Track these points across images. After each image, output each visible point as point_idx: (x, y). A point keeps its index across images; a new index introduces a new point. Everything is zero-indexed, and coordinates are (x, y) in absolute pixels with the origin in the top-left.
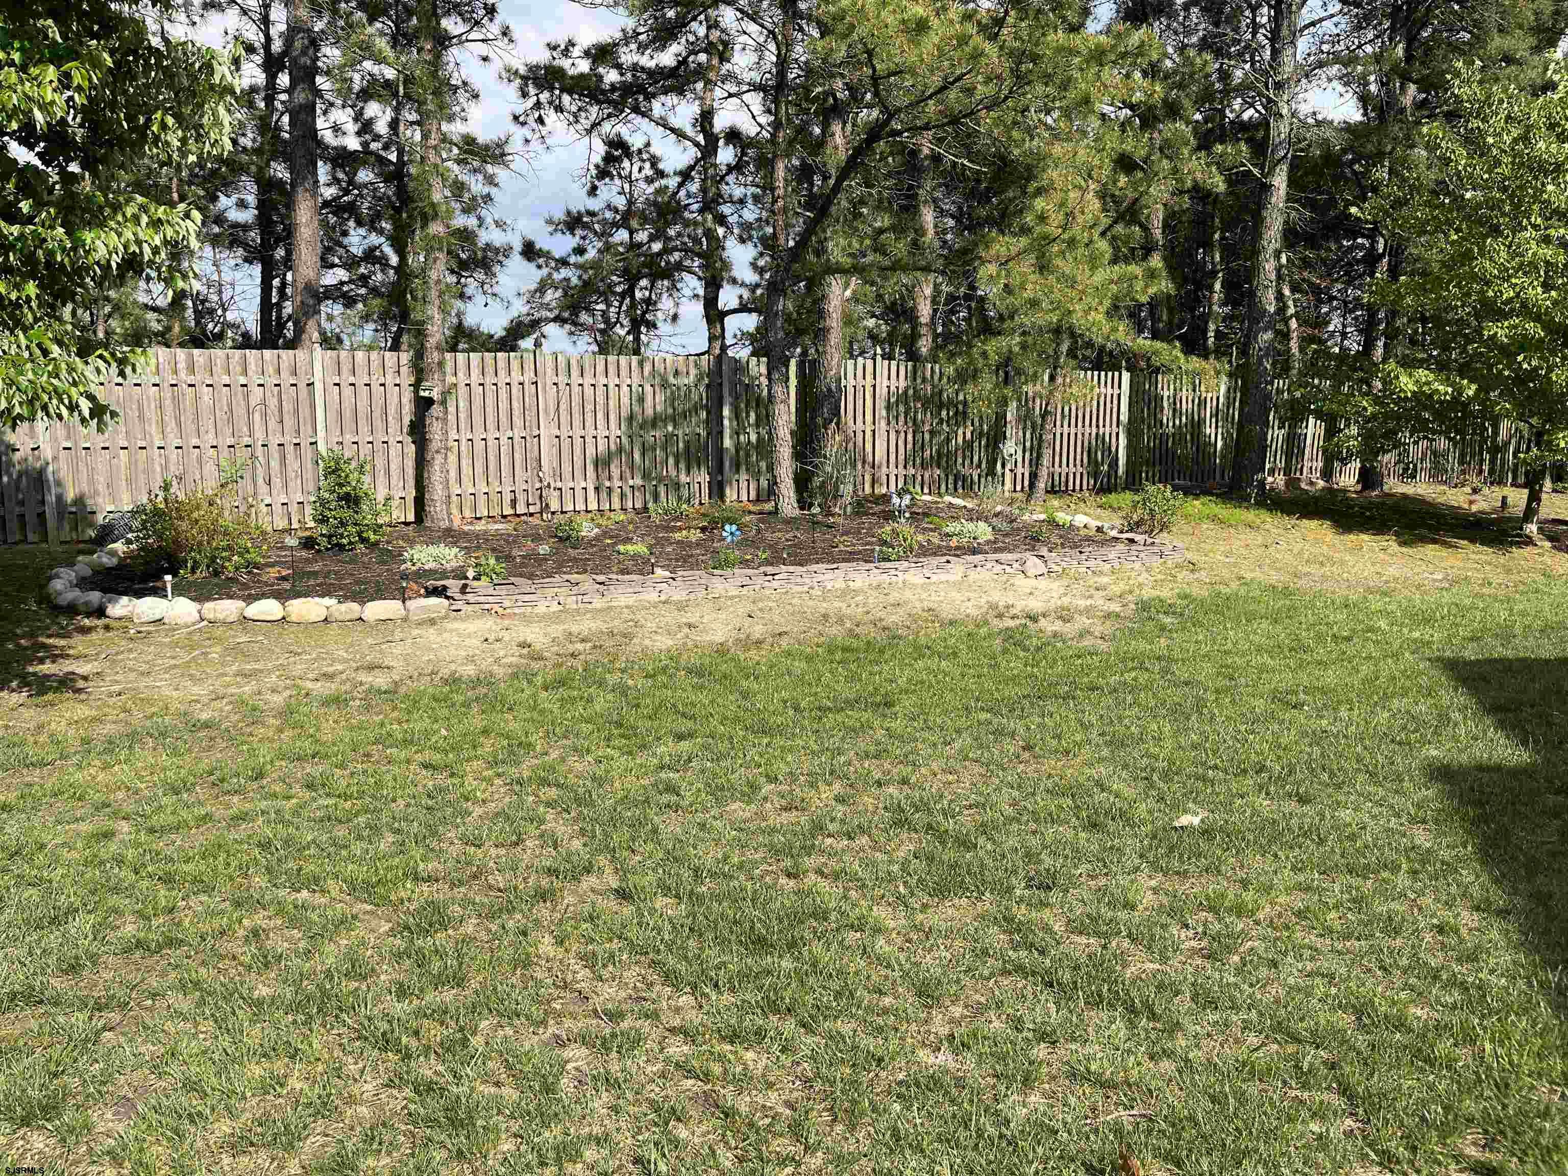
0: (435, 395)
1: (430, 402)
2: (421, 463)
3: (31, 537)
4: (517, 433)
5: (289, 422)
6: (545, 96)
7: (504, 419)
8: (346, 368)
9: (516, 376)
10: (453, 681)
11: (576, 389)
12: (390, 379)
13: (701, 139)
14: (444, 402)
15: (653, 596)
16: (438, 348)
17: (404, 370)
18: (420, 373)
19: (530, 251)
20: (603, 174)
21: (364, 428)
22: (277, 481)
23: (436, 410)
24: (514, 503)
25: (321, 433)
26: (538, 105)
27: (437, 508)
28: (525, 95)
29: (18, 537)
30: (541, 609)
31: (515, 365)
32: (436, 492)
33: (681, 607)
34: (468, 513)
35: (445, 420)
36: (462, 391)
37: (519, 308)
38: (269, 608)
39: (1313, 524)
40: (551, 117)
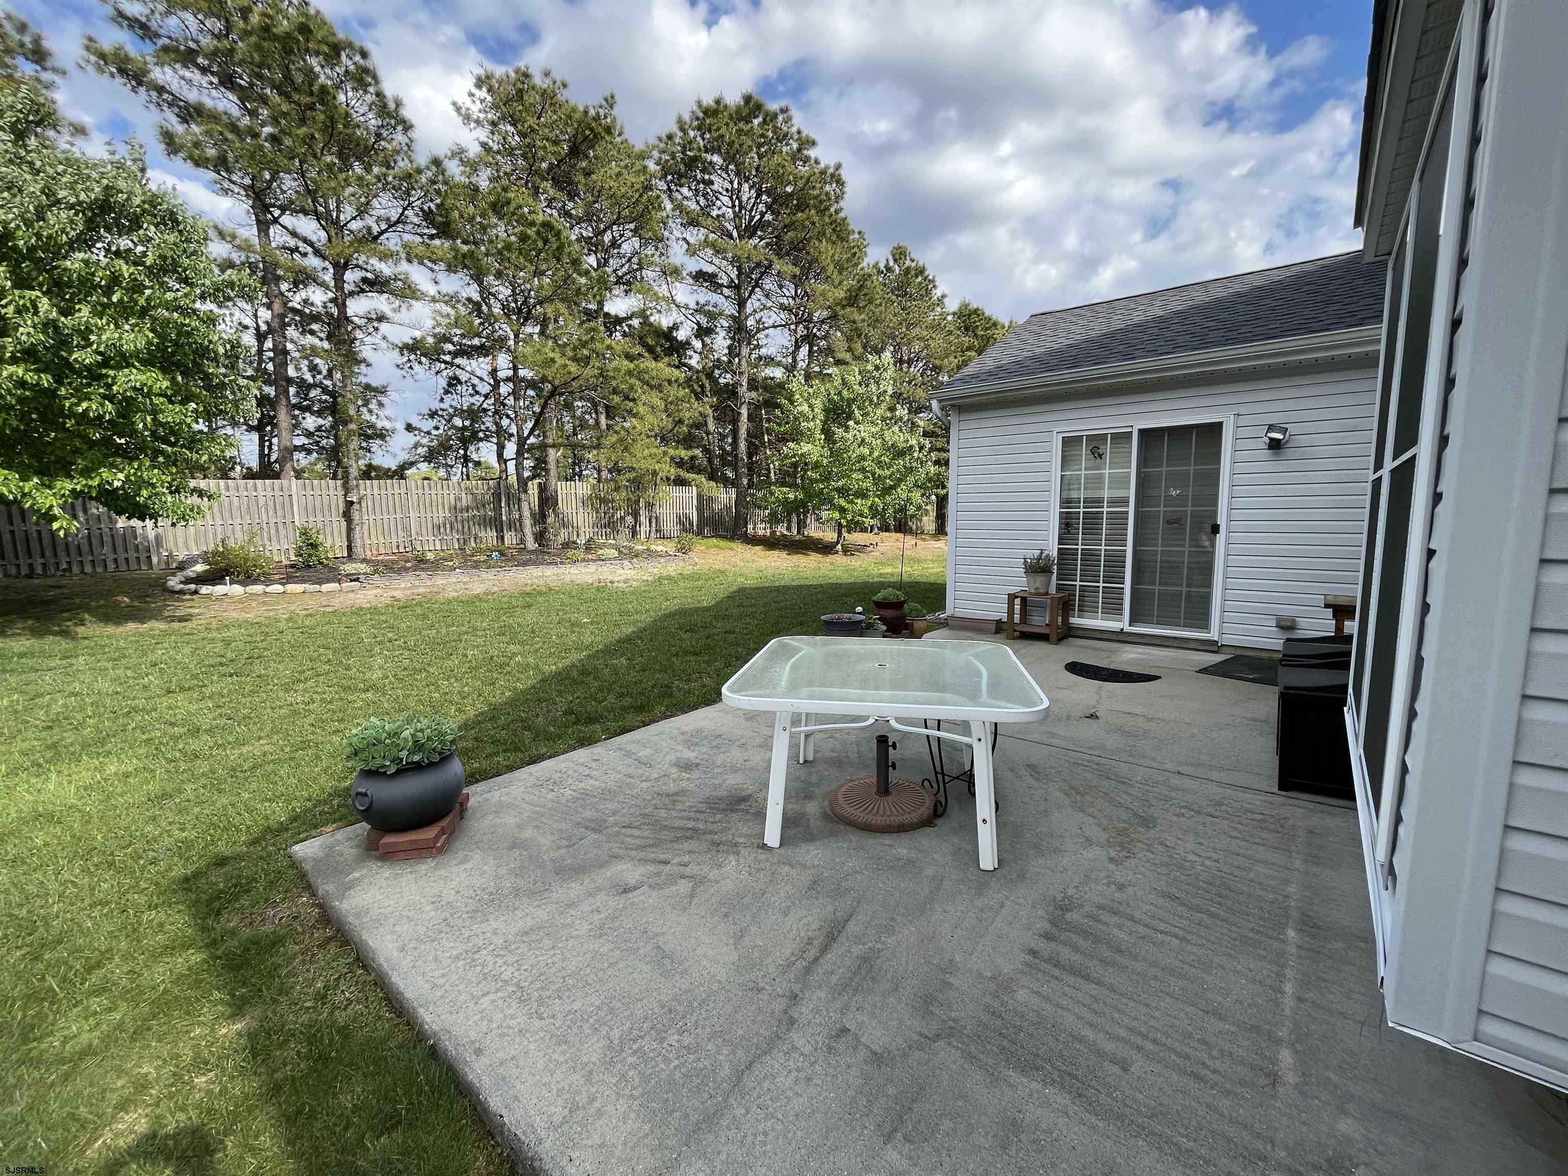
0: (355, 499)
1: (352, 503)
2: (350, 530)
3: (143, 567)
4: (398, 516)
5: (280, 513)
6: (412, 357)
7: (391, 510)
8: (308, 487)
9: (397, 491)
10: (361, 609)
11: (427, 496)
12: (331, 492)
13: (492, 382)
14: (360, 503)
15: (454, 580)
16: (356, 478)
17: (339, 488)
18: (347, 490)
19: (409, 428)
20: (447, 392)
21: (319, 514)
22: (274, 539)
23: (356, 506)
24: (398, 547)
25: (297, 517)
26: (409, 361)
27: (358, 550)
28: (402, 355)
29: (136, 567)
30: (403, 585)
31: (396, 485)
32: (358, 542)
33: (465, 583)
34: (374, 552)
35: (361, 511)
36: (369, 497)
37: (404, 457)
38: (277, 588)
39: (758, 548)
40: (417, 367)
